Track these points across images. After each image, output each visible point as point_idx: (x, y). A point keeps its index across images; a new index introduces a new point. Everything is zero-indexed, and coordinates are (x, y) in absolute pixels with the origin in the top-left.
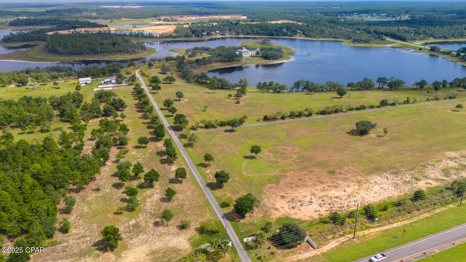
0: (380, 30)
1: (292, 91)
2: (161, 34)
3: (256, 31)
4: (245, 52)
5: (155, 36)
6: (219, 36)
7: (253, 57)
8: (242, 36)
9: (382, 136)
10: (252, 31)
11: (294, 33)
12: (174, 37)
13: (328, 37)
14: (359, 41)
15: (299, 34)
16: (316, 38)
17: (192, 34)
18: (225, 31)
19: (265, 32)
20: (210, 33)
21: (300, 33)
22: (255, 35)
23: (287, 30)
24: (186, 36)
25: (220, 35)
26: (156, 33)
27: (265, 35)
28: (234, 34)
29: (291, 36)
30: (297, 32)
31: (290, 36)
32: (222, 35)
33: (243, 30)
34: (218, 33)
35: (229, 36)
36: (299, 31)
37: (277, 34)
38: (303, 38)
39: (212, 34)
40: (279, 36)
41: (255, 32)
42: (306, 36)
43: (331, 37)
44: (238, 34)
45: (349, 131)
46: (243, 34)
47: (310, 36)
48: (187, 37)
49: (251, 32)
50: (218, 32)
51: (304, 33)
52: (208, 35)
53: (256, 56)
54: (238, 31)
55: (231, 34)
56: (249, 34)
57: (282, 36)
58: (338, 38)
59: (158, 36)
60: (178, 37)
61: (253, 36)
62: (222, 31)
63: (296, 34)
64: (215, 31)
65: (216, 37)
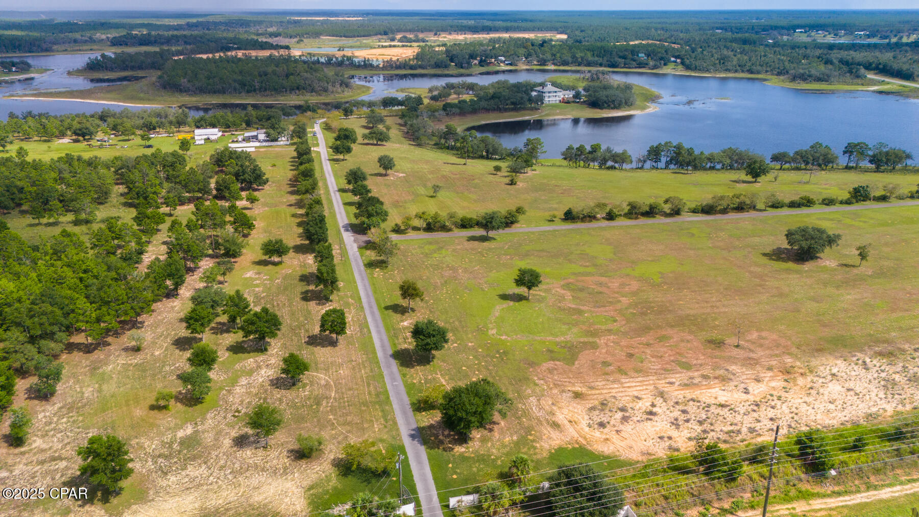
0: (853, 58)
1: (643, 166)
2: (387, 61)
3: (582, 58)
4: (549, 92)
5: (375, 63)
6: (503, 67)
7: (568, 102)
8: (552, 67)
9: (854, 266)
10: (574, 57)
11: (662, 62)
12: (412, 68)
13: (736, 71)
14: (804, 78)
15: (672, 65)
16: (710, 72)
17: (449, 62)
18: (516, 58)
19: (600, 60)
20: (485, 61)
21: (675, 62)
22: (579, 65)
23: (648, 55)
24: (437, 65)
25: (507, 64)
26: (377, 60)
27: (601, 65)
28: (535, 63)
29: (655, 67)
30: (669, 61)
31: (652, 69)
32: (511, 64)
33: (555, 55)
34: (502, 62)
35: (525, 67)
36: (673, 59)
37: (625, 64)
38: (681, 71)
39: (490, 63)
40: (630, 68)
41: (580, 60)
42: (688, 68)
43: (743, 71)
44: (543, 62)
45: (768, 250)
46: (554, 64)
47: (695, 69)
48: (439, 67)
49: (570, 60)
50: (503, 58)
51: (682, 63)
52: (483, 64)
53: (574, 102)
54: (544, 57)
55: (529, 63)
56: (565, 63)
57: (636, 68)
58: (758, 73)
59: (381, 66)
60: (421, 67)
61: (574, 68)
62: (511, 57)
63: (665, 64)
64: (496, 57)
65: (498, 68)
